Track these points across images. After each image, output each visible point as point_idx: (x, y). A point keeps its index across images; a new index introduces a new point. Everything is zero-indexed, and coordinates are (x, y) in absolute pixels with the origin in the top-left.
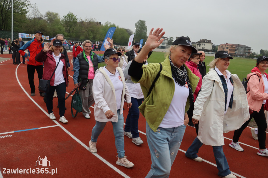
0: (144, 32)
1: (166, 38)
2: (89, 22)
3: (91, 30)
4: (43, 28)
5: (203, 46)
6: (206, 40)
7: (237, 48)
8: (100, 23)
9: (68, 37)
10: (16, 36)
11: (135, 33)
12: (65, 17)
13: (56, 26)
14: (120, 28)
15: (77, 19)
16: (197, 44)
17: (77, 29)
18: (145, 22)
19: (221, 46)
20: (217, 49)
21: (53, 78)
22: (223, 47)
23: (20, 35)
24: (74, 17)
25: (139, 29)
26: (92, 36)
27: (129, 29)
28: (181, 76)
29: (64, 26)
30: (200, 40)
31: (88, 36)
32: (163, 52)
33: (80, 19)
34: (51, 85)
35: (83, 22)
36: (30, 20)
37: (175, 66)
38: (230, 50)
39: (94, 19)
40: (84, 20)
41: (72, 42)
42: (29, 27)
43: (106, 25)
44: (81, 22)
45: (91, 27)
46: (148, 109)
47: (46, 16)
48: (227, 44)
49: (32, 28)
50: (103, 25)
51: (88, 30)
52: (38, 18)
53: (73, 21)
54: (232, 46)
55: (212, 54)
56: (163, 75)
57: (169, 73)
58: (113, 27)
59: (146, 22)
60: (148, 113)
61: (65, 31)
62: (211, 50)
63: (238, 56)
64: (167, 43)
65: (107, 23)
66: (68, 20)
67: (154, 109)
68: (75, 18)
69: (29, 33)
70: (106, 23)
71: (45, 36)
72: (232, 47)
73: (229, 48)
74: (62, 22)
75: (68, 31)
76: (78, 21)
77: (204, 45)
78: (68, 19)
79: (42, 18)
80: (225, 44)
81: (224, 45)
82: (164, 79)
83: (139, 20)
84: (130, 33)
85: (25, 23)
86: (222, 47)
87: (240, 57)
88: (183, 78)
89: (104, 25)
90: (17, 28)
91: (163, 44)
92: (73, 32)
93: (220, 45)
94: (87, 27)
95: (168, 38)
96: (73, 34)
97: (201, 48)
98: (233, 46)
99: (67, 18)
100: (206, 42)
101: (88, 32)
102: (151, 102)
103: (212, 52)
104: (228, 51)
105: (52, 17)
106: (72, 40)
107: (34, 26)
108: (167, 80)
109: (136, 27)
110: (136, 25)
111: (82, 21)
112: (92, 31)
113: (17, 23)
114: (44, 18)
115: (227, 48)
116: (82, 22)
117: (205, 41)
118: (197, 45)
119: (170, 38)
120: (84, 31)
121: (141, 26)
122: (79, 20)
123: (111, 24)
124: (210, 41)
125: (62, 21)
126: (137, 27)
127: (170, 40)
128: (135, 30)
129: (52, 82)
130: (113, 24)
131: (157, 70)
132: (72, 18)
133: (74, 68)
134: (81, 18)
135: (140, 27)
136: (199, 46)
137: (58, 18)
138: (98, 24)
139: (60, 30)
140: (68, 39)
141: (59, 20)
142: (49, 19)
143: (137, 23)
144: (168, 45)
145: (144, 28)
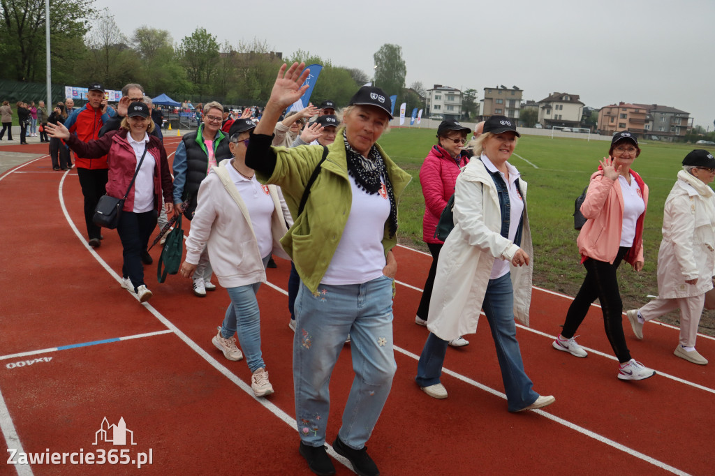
0: (399, 77)
1: (456, 93)
2: (252, 52)
3: (256, 74)
4: (129, 73)
5: (558, 112)
6: (565, 94)
7: (650, 116)
8: (280, 55)
9: (195, 95)
10: (59, 96)
11: (374, 80)
12: (187, 41)
13: (163, 67)
14: (332, 66)
15: (217, 47)
16: (541, 106)
17: (219, 73)
18: (399, 48)
19: (606, 111)
20: (596, 120)
21: (131, 192)
22: (612, 114)
23: (70, 93)
24: (211, 40)
25: (385, 69)
26: (260, 91)
27: (357, 71)
28: (368, 172)
29: (185, 66)
30: (550, 94)
31: (249, 90)
33: (226, 44)
34: (125, 210)
35: (235, 51)
36: (95, 51)
37: (354, 152)
38: (630, 120)
39: (262, 45)
40: (236, 48)
42: (93, 69)
44: (229, 52)
45: (256, 67)
46: (297, 244)
47: (136, 41)
48: (623, 106)
49: (100, 72)
50: (287, 60)
51: (248, 74)
52: (116, 45)
53: (209, 51)
54: (637, 110)
55: (582, 132)
56: (326, 170)
57: (340, 166)
58: (315, 63)
59: (402, 51)
60: (299, 251)
61: (187, 78)
62: (580, 122)
63: (654, 137)
64: (460, 106)
65: (298, 54)
66: (194, 48)
67: (309, 243)
68: (213, 45)
70: (296, 55)
72: (637, 113)
73: (628, 117)
74: (180, 54)
75: (195, 78)
76: (221, 51)
77: (561, 109)
78: (195, 46)
79: (125, 46)
80: (618, 104)
81: (614, 106)
82: (328, 178)
83: (383, 45)
84: (360, 80)
85: (82, 59)
86: (609, 113)
87: (660, 140)
88: (372, 177)
89: (290, 59)
90: (61, 74)
91: (448, 108)
92: (208, 82)
93: (603, 108)
94: (247, 68)
95: (463, 91)
96: (208, 87)
97: (553, 118)
98: (641, 111)
99: (192, 42)
100: (566, 102)
101: (248, 78)
102: (304, 229)
103: (583, 126)
104: (625, 124)
105: (152, 42)
107: (106, 69)
108: (335, 180)
109: (377, 64)
110: (375, 59)
111: (232, 51)
112: (258, 76)
113: (61, 60)
114: (132, 44)
115: (624, 116)
116: (233, 53)
117: (564, 99)
118: (540, 110)
119: (467, 92)
120: (237, 77)
121: (391, 61)
122: (224, 47)
123: (309, 57)
124: (578, 97)
125: (179, 52)
126: (379, 63)
127: (468, 97)
128: (374, 72)
129: (129, 203)
130: (314, 57)
131: (315, 160)
132: (204, 42)
133: (175, 167)
134: (230, 44)
135: (385, 64)
136: (546, 111)
137: (168, 46)
138: (275, 58)
139: (175, 75)
140: (195, 101)
141: (171, 48)
142: (145, 46)
143: (379, 52)
144: (462, 110)
145: (397, 67)
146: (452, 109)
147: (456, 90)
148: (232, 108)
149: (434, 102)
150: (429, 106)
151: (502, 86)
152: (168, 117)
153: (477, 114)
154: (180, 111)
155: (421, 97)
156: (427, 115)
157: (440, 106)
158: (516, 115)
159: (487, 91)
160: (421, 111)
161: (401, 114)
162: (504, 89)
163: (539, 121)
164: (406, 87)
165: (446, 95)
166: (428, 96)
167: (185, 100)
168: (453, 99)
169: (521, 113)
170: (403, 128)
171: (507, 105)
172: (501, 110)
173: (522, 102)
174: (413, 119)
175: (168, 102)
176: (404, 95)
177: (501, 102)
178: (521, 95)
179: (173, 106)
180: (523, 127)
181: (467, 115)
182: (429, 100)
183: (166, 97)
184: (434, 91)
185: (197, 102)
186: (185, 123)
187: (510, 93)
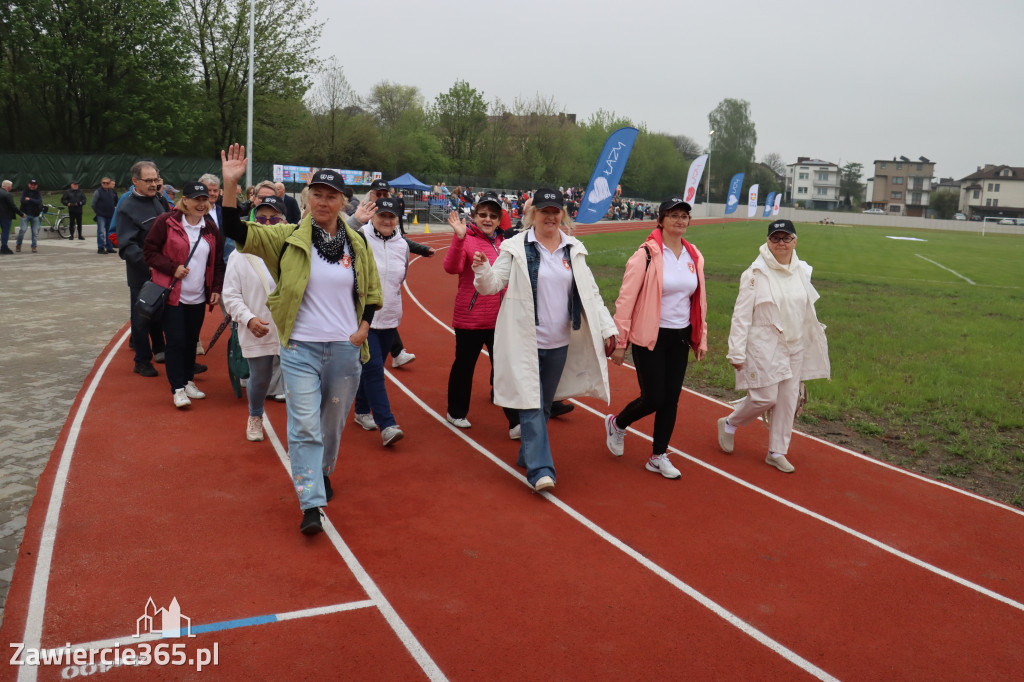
0: (745, 147)
1: (831, 169)
2: (533, 114)
3: (539, 145)
4: (361, 145)
5: (992, 195)
6: (1004, 167)
8: (573, 117)
9: (451, 175)
11: (709, 152)
12: (443, 100)
13: (409, 136)
14: (648, 133)
15: (484, 107)
16: (965, 185)
17: (486, 143)
23: (279, 172)
24: (475, 97)
25: (726, 136)
26: (544, 169)
27: (684, 138)
29: (439, 135)
30: (979, 168)
31: (528, 167)
32: (821, 222)
33: (497, 103)
35: (510, 114)
36: (318, 118)
39: (548, 103)
40: (511, 109)
41: (465, 193)
42: (313, 141)
43: (596, 123)
44: (501, 114)
45: (538, 135)
47: (373, 102)
49: (323, 145)
50: (583, 124)
51: (527, 145)
53: (473, 113)
58: (624, 129)
61: (442, 152)
64: (836, 188)
65: (599, 116)
66: (452, 109)
68: (479, 104)
69: (311, 165)
70: (596, 117)
71: (367, 173)
74: (432, 119)
75: (453, 150)
76: (489, 113)
77: (997, 189)
78: (453, 107)
79: (358, 108)
84: (688, 152)
85: (299, 127)
89: (588, 123)
90: (271, 148)
91: (819, 192)
92: (471, 156)
94: (527, 136)
95: (841, 166)
96: (471, 163)
97: (984, 204)
99: (450, 101)
100: (1006, 178)
101: (527, 151)
105: (395, 103)
106: (467, 185)
107: (330, 139)
109: (713, 128)
110: (711, 121)
111: (505, 113)
112: (541, 147)
114: (368, 107)
116: (507, 116)
117: (1002, 174)
118: (963, 192)
119: (848, 167)
120: (511, 149)
121: (733, 124)
122: (494, 108)
123: (615, 120)
125: (431, 116)
126: (716, 127)
127: (849, 175)
128: (709, 140)
130: (621, 120)
132: (467, 101)
134: (502, 103)
135: (726, 127)
136: (972, 193)
137: (417, 107)
138: (566, 121)
139: (424, 148)
140: (452, 183)
141: (420, 111)
142: (386, 109)
143: (717, 111)
144: (841, 195)
145: (743, 132)
146: (825, 193)
147: (831, 165)
148: (504, 193)
149: (798, 183)
150: (790, 188)
151: (902, 158)
152: (413, 206)
153: (863, 200)
154: (430, 197)
155: (777, 176)
156: (787, 202)
157: (806, 189)
158: (925, 200)
159: (879, 165)
160: (779, 196)
161: (750, 201)
162: (905, 161)
163: (960, 208)
164: (756, 161)
165: (816, 172)
166: (788, 174)
167: (438, 181)
168: (826, 178)
169: (931, 198)
170: (753, 222)
171: (911, 186)
172: (900, 193)
173: (933, 181)
174: (768, 208)
175: (414, 185)
176: (753, 173)
177: (900, 181)
178: (932, 171)
179: (421, 191)
180: (935, 218)
181: (847, 201)
182: (790, 179)
183: (411, 177)
184: (798, 167)
185: (454, 184)
186: (437, 215)
187: (915, 167)
